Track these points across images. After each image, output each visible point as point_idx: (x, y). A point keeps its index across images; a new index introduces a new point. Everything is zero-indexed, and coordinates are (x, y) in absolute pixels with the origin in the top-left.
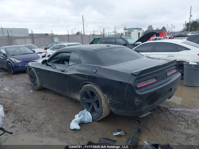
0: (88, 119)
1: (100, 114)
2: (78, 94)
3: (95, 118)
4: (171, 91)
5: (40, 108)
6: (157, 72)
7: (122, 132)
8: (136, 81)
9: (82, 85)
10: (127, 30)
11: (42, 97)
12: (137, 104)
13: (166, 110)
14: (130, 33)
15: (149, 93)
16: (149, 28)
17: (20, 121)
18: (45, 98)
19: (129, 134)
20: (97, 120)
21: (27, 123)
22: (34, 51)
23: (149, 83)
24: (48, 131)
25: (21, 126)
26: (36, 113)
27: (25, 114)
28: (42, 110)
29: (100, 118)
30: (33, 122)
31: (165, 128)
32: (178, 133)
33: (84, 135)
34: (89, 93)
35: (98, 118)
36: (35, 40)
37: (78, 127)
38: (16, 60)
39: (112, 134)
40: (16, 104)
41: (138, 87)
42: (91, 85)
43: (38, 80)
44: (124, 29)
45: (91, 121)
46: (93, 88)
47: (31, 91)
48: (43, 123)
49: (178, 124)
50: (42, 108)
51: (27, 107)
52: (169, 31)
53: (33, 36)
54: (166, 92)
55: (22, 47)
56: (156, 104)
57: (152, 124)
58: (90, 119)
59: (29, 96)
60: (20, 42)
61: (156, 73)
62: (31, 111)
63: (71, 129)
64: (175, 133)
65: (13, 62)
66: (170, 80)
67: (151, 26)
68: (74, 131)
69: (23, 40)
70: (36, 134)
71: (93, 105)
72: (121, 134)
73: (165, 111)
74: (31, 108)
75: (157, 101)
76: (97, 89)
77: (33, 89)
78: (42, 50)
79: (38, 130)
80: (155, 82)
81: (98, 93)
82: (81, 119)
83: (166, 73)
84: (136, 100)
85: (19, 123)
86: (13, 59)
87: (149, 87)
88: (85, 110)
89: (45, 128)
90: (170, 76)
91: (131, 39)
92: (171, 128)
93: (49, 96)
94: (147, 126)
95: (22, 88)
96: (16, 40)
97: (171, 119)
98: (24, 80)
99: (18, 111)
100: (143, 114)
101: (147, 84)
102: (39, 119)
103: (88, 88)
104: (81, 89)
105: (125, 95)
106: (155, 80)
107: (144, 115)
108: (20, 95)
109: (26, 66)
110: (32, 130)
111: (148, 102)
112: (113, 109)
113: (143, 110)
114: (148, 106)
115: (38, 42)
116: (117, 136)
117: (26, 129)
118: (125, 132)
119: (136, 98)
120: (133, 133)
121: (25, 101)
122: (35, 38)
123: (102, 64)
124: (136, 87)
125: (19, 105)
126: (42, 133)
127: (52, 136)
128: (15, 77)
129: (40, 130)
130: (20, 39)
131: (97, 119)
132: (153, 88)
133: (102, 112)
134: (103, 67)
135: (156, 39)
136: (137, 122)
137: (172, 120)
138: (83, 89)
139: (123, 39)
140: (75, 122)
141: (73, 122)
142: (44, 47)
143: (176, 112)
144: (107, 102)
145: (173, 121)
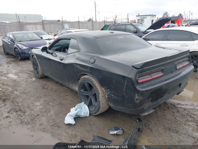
0: (84, 113)
1: (97, 108)
2: (76, 85)
3: (93, 112)
4: (180, 87)
5: (38, 98)
6: (165, 64)
7: (119, 131)
8: (138, 75)
9: (80, 75)
10: (140, 17)
11: (43, 86)
12: (138, 101)
13: (174, 107)
14: (142, 20)
15: (152, 89)
16: (165, 14)
17: (16, 111)
18: (46, 87)
19: (127, 133)
20: (94, 115)
21: (22, 114)
22: (42, 38)
23: (153, 77)
24: (41, 125)
25: (15, 117)
26: (33, 103)
27: (22, 104)
28: (40, 100)
29: (98, 113)
30: (28, 112)
31: (169, 128)
32: (184, 136)
33: (78, 132)
34: (86, 85)
35: (96, 113)
36: (45, 26)
37: (72, 122)
38: (22, 46)
39: (109, 132)
40: (15, 92)
41: (139, 81)
42: (88, 77)
43: (40, 68)
44: (137, 16)
45: (88, 115)
46: (90, 81)
47: (34, 79)
48: (38, 115)
49: (185, 125)
50: (40, 98)
51: (26, 96)
52: (186, 18)
53: (44, 22)
54: (175, 87)
55: (30, 33)
56: (161, 101)
57: (155, 123)
58: (87, 113)
59: (30, 84)
60: (31, 28)
61: (162, 65)
62: (28, 101)
63: (66, 123)
64: (181, 135)
65: (20, 49)
66: (180, 73)
67: (166, 13)
68: (68, 126)
69: (34, 26)
70: (28, 126)
71: (91, 99)
72: (119, 133)
73: (172, 108)
74: (29, 97)
75: (162, 98)
76: (94, 81)
77: (36, 77)
78: (51, 37)
79: (31, 122)
80: (161, 76)
81: (95, 86)
82: (77, 113)
83: (176, 66)
84: (137, 97)
85: (15, 113)
86: (20, 46)
87: (153, 82)
88: (83, 103)
89: (39, 120)
90: (180, 69)
91: (142, 26)
92: (177, 129)
93: (50, 85)
94: (149, 126)
95: (25, 75)
96: (27, 26)
97: (177, 118)
98: (29, 67)
99: (16, 100)
100: (144, 113)
101: (151, 78)
102: (35, 110)
103: (86, 80)
104: (79, 79)
105: (124, 90)
106: (161, 74)
107: (146, 114)
108: (22, 83)
109: (29, 53)
110: (25, 122)
111: (150, 99)
112: (111, 105)
113: (145, 108)
114: (151, 103)
115: (48, 29)
116: (114, 135)
117: (20, 120)
118: (123, 131)
119: (136, 95)
120: (132, 132)
121: (25, 90)
122: (46, 24)
123: (102, 53)
124: (137, 81)
125: (18, 93)
126: (35, 126)
127: (44, 130)
128: (22, 63)
129: (34, 122)
130: (31, 26)
131: (94, 113)
132: (158, 83)
133: (100, 107)
134: (102, 57)
135: (169, 26)
136: (138, 120)
137: (179, 119)
138: (81, 81)
139: (134, 26)
140: (69, 116)
141: (68, 116)
142: (54, 34)
143: (185, 109)
144: (105, 96)
145: (180, 121)
